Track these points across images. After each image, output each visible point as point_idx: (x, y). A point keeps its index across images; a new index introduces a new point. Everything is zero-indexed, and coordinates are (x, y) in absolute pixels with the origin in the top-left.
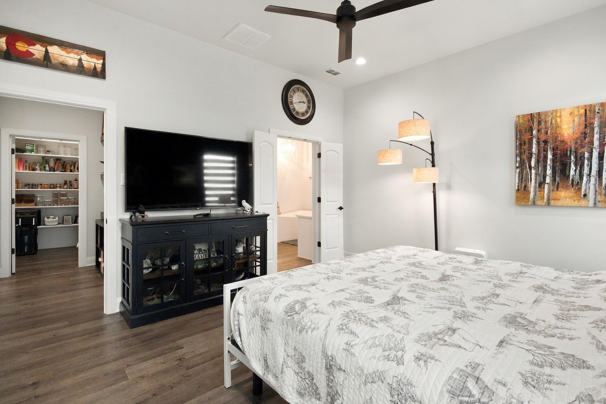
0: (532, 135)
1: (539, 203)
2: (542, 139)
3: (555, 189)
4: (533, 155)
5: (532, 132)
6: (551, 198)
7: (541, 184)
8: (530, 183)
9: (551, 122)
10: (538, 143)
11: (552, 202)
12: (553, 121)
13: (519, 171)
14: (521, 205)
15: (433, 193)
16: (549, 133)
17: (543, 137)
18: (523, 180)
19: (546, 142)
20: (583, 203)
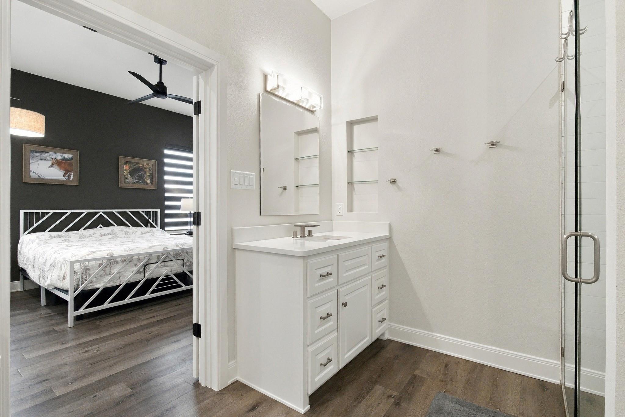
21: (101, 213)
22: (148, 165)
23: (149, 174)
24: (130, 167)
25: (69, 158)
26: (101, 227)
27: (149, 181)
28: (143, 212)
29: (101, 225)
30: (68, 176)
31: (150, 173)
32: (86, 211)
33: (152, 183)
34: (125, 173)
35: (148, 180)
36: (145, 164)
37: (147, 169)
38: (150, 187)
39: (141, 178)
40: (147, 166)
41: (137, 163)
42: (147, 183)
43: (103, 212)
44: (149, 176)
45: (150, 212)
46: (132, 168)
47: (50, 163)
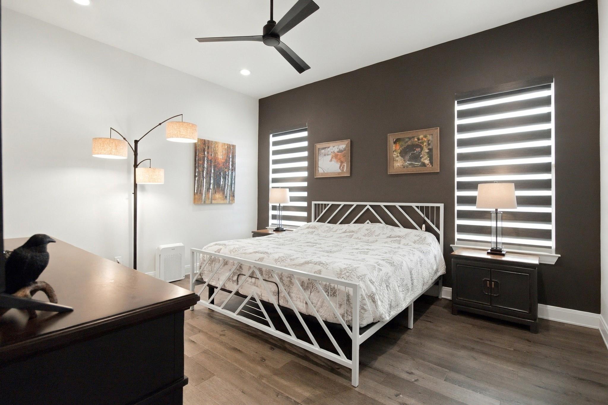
0: (204, 154)
1: (207, 202)
2: (210, 159)
3: (214, 193)
4: (205, 168)
5: (205, 153)
6: (213, 198)
7: (208, 189)
8: (203, 188)
9: (214, 149)
10: (208, 161)
11: (213, 201)
12: (215, 149)
13: (198, 179)
14: (198, 204)
15: (133, 194)
16: (213, 155)
17: (210, 158)
18: (200, 186)
19: (211, 160)
20: (225, 201)
21: (368, 207)
22: (425, 137)
23: (427, 151)
24: (401, 146)
25: (343, 149)
26: (368, 223)
27: (427, 162)
28: (417, 207)
29: (368, 221)
30: (343, 167)
31: (429, 149)
32: (355, 204)
33: (431, 162)
34: (395, 154)
35: (425, 159)
36: (421, 137)
37: (425, 144)
38: (429, 169)
39: (416, 158)
40: (424, 139)
41: (410, 138)
42: (424, 165)
43: (370, 206)
44: (428, 153)
45: (427, 207)
46: (403, 147)
47: (329, 157)
